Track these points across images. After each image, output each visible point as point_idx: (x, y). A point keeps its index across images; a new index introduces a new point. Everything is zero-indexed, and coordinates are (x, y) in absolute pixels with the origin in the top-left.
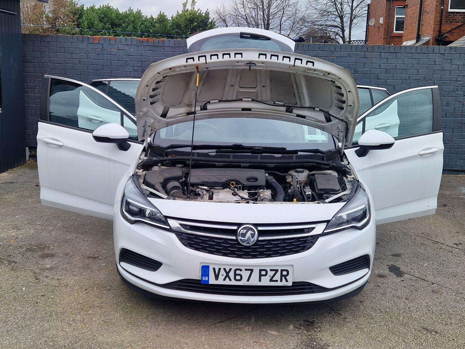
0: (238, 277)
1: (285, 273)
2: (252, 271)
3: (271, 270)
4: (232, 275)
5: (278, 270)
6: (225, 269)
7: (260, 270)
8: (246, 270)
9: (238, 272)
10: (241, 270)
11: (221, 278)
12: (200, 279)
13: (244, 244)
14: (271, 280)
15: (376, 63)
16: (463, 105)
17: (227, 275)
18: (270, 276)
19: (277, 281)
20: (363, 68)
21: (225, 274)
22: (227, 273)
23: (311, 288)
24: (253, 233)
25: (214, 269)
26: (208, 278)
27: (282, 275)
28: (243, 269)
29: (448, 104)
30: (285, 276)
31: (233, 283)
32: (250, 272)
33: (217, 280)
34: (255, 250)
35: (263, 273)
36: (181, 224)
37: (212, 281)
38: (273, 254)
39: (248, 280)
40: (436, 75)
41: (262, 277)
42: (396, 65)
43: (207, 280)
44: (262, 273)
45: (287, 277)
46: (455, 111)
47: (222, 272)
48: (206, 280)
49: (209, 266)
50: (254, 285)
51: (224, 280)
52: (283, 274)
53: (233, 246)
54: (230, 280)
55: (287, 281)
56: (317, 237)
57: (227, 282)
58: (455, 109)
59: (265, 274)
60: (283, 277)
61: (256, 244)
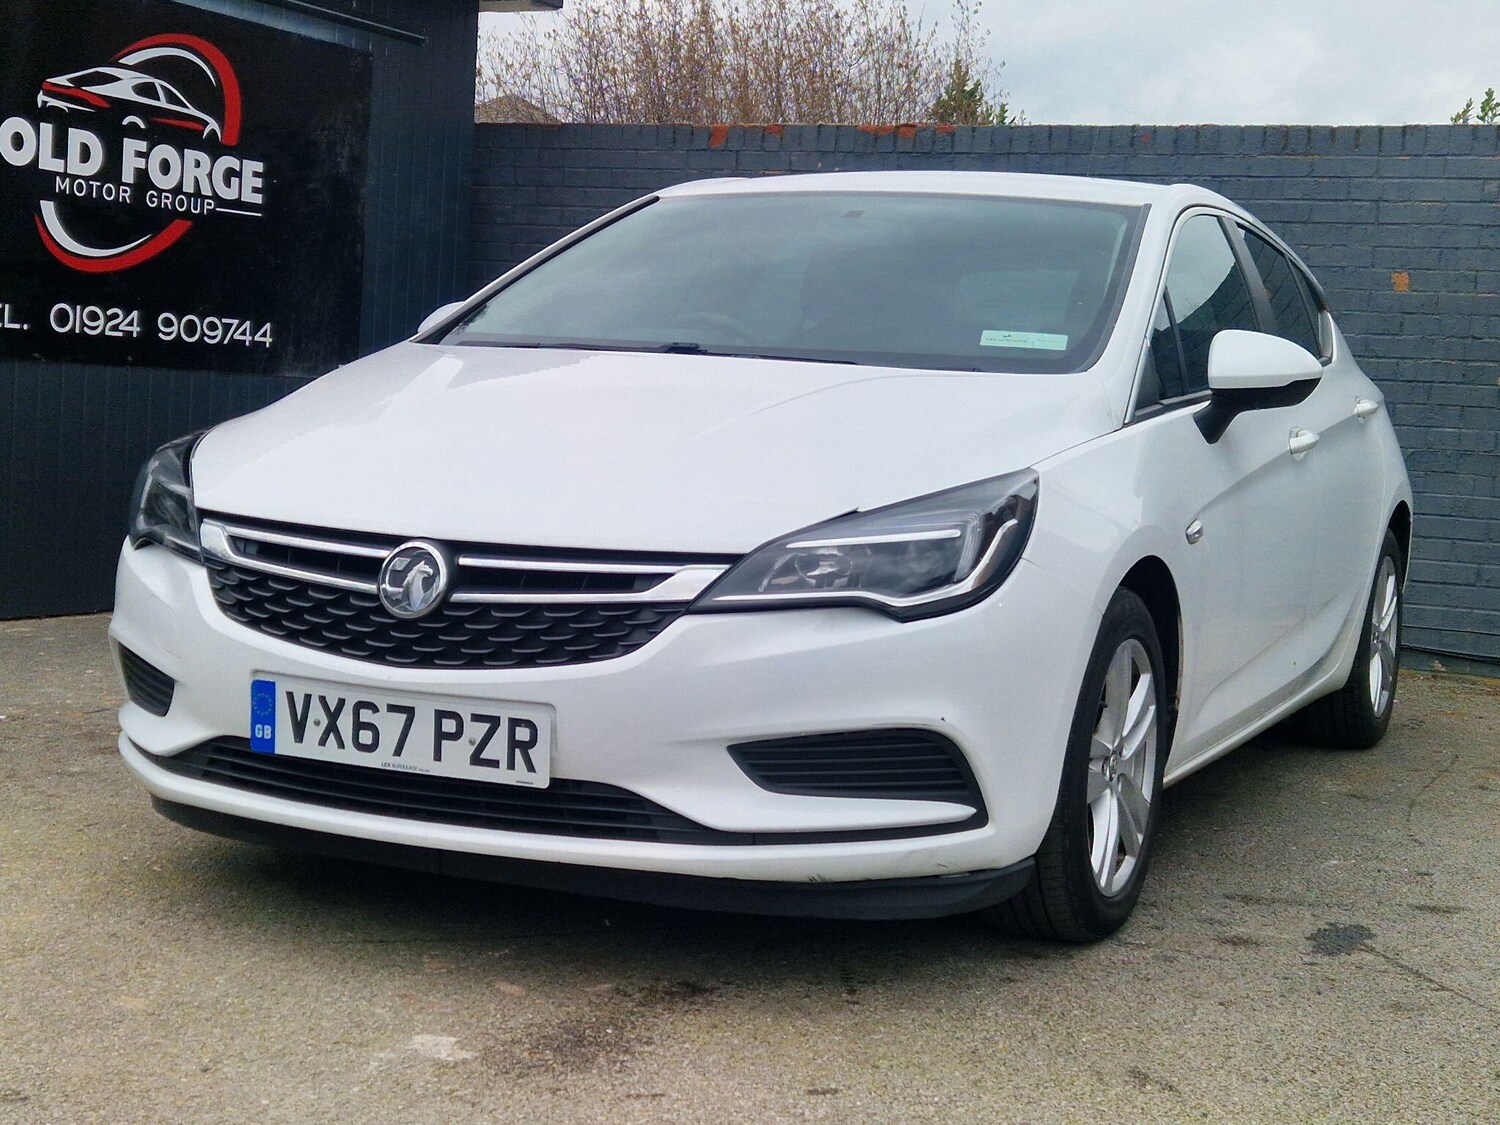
0: (366, 737)
1: (523, 734)
3: (476, 718)
5: (499, 718)
8: (392, 708)
9: (366, 716)
14: (476, 760)
18: (472, 742)
19: (494, 764)
24: (431, 571)
26: (273, 732)
33: (301, 741)
35: (449, 726)
38: (490, 657)
39: (398, 752)
41: (444, 742)
43: (269, 737)
44: (447, 726)
45: (530, 751)
48: (266, 737)
49: (274, 683)
51: (323, 742)
55: (531, 768)
56: (671, 611)
59: (453, 730)
60: (517, 752)
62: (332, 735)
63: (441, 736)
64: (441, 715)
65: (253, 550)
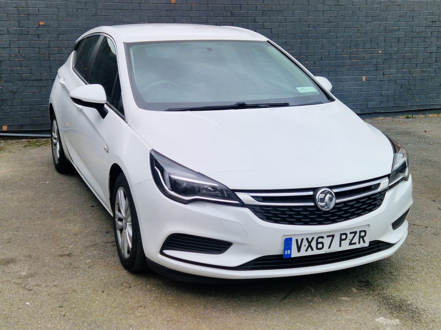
0: (320, 246)
1: (363, 234)
2: (333, 236)
3: (351, 233)
4: (314, 244)
5: (357, 232)
6: (307, 239)
7: (341, 234)
8: (328, 236)
9: (320, 240)
10: (323, 237)
11: (303, 248)
12: (283, 254)
13: (324, 209)
15: (252, 5)
16: (336, 47)
17: (310, 246)
19: (355, 243)
20: (240, 11)
21: (307, 244)
22: (310, 243)
23: (379, 246)
25: (297, 240)
27: (360, 237)
28: (325, 236)
29: (323, 47)
30: (363, 237)
31: (316, 252)
32: (331, 237)
34: (333, 214)
36: (253, 197)
37: (295, 254)
38: (350, 216)
39: (329, 248)
40: (311, 17)
41: (342, 241)
42: (272, 6)
43: (290, 253)
45: (364, 238)
46: (329, 54)
47: (305, 243)
50: (335, 251)
51: (306, 250)
52: (361, 235)
53: (312, 213)
54: (312, 249)
55: (364, 242)
57: (310, 253)
58: (329, 52)
61: (334, 208)
62: (309, 248)
63: (341, 240)
64: (341, 235)
65: (261, 199)
